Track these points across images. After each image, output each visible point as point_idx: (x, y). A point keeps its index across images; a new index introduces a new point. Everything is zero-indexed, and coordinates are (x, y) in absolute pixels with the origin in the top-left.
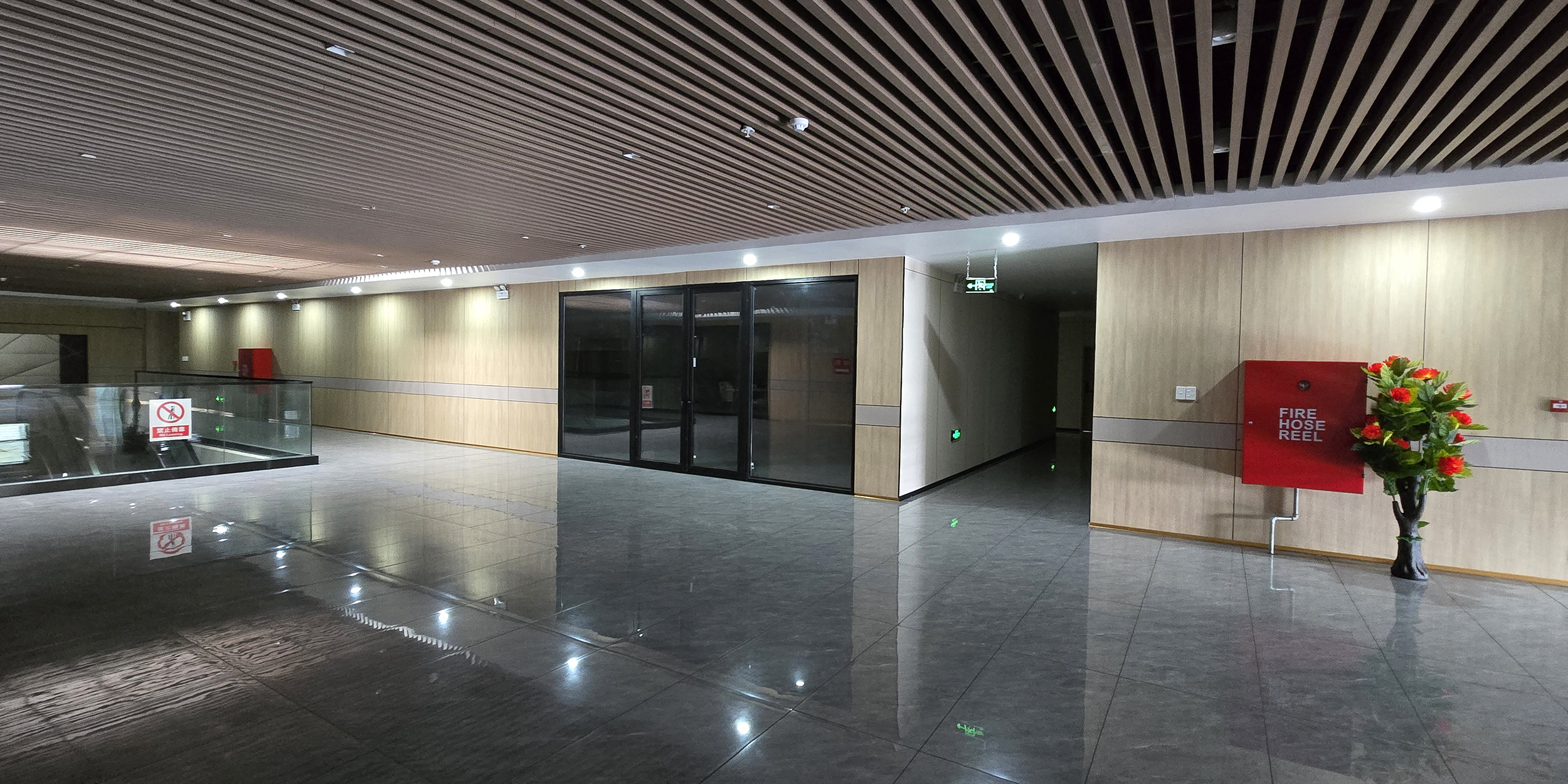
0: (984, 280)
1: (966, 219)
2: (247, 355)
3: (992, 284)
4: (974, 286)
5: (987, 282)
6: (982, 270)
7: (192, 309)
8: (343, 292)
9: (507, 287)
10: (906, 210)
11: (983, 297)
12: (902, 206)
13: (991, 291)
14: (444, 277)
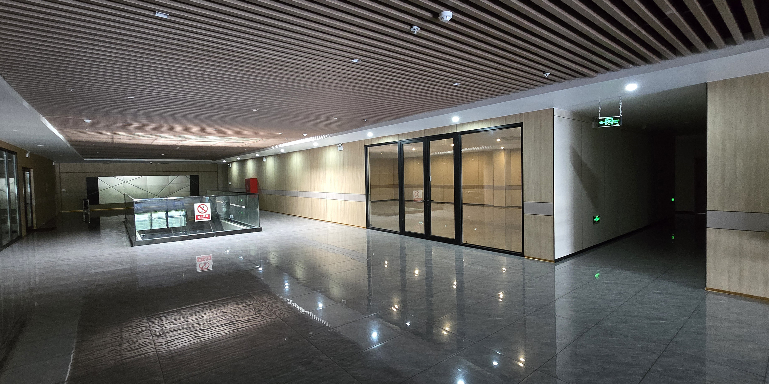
0: (612, 118)
1: (595, 77)
2: (249, 181)
3: (619, 120)
4: (604, 122)
5: (614, 119)
6: (611, 111)
7: (231, 163)
8: (277, 152)
9: (342, 145)
10: (547, 75)
11: (611, 129)
12: (544, 72)
13: (617, 125)
14: (314, 142)
